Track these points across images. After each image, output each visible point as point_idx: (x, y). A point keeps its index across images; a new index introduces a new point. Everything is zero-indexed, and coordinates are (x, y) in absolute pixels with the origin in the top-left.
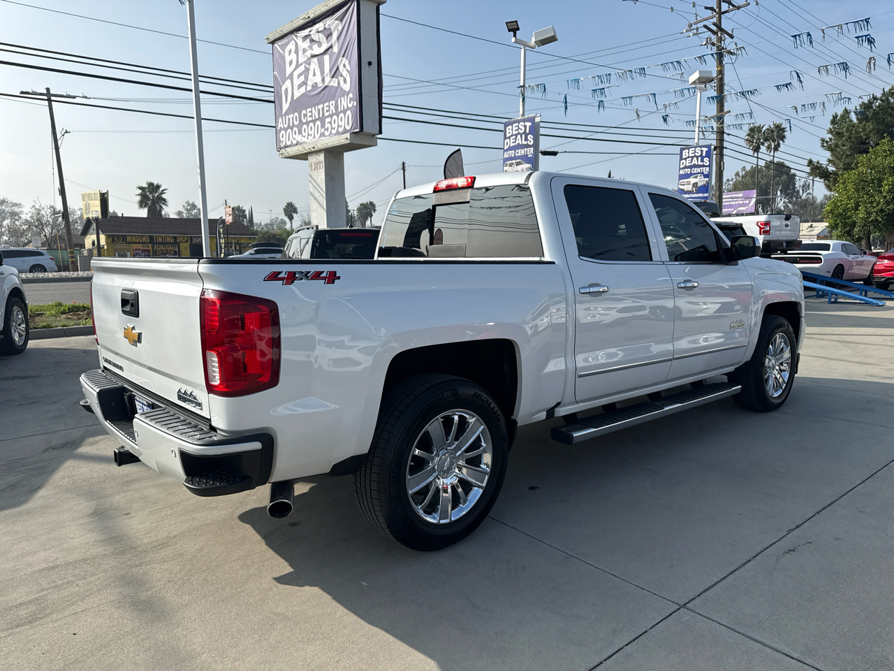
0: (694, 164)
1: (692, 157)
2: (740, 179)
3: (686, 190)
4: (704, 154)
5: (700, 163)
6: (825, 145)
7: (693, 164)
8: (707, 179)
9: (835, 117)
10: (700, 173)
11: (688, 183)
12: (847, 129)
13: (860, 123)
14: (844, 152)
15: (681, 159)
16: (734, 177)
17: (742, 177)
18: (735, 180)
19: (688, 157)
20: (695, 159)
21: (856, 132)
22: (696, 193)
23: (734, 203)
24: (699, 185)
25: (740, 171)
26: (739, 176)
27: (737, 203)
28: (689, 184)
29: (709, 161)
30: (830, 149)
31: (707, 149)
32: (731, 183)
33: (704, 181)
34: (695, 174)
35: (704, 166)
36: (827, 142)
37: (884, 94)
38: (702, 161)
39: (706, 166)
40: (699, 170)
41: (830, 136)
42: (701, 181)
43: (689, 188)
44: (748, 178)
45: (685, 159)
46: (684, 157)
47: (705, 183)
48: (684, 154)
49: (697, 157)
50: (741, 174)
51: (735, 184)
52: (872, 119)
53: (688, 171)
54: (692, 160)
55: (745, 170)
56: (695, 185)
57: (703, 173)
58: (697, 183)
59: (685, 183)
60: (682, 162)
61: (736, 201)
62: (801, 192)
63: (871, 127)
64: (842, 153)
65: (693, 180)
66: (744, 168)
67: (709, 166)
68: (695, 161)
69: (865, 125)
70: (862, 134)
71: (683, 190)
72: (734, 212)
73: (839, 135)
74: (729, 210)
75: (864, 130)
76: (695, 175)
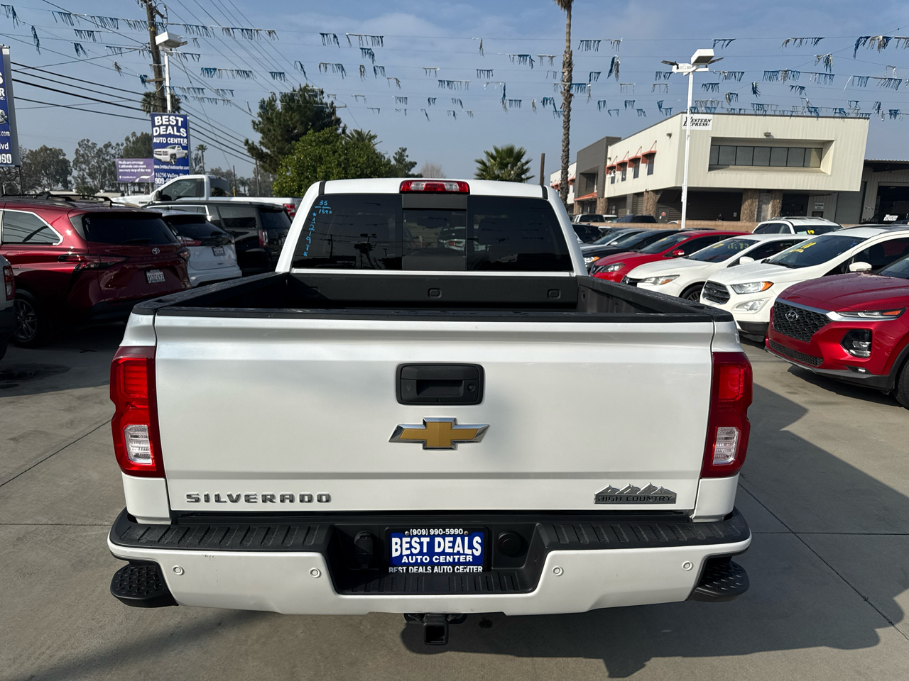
0: (170, 133)
1: (167, 126)
2: (132, 145)
3: (163, 160)
4: (180, 124)
5: (176, 133)
6: (256, 127)
7: (168, 132)
8: (186, 151)
9: (263, 101)
10: (178, 144)
11: (166, 153)
12: (276, 116)
13: (287, 112)
14: (275, 137)
15: (154, 126)
16: (124, 142)
17: (134, 143)
18: (125, 145)
19: (162, 125)
20: (170, 127)
21: (285, 120)
22: (175, 165)
23: (136, 171)
24: (178, 156)
25: (130, 136)
26: (130, 142)
27: (139, 170)
28: (166, 155)
29: (186, 132)
30: (262, 131)
31: (182, 119)
32: (122, 148)
33: (183, 153)
34: (171, 144)
35: (180, 137)
36: (257, 125)
37: (301, 89)
38: (178, 131)
39: (184, 138)
40: (176, 141)
41: (260, 119)
42: (179, 153)
43: (167, 158)
44: (139, 144)
45: (159, 126)
46: (157, 124)
47: (184, 155)
48: (156, 121)
49: (173, 126)
50: (131, 140)
51: (126, 150)
52: (296, 110)
53: (164, 140)
54: (167, 129)
55: (135, 135)
56: (173, 156)
57: (180, 144)
58: (175, 155)
59: (162, 153)
60: (154, 129)
61: (137, 168)
62: (194, 164)
63: (297, 117)
64: (273, 137)
65: (170, 151)
66: (134, 134)
67: (186, 137)
68: (170, 130)
69: (291, 115)
70: (290, 122)
71: (160, 160)
72: (137, 181)
73: (269, 120)
74: (131, 177)
75: (291, 119)
76: (173, 146)
